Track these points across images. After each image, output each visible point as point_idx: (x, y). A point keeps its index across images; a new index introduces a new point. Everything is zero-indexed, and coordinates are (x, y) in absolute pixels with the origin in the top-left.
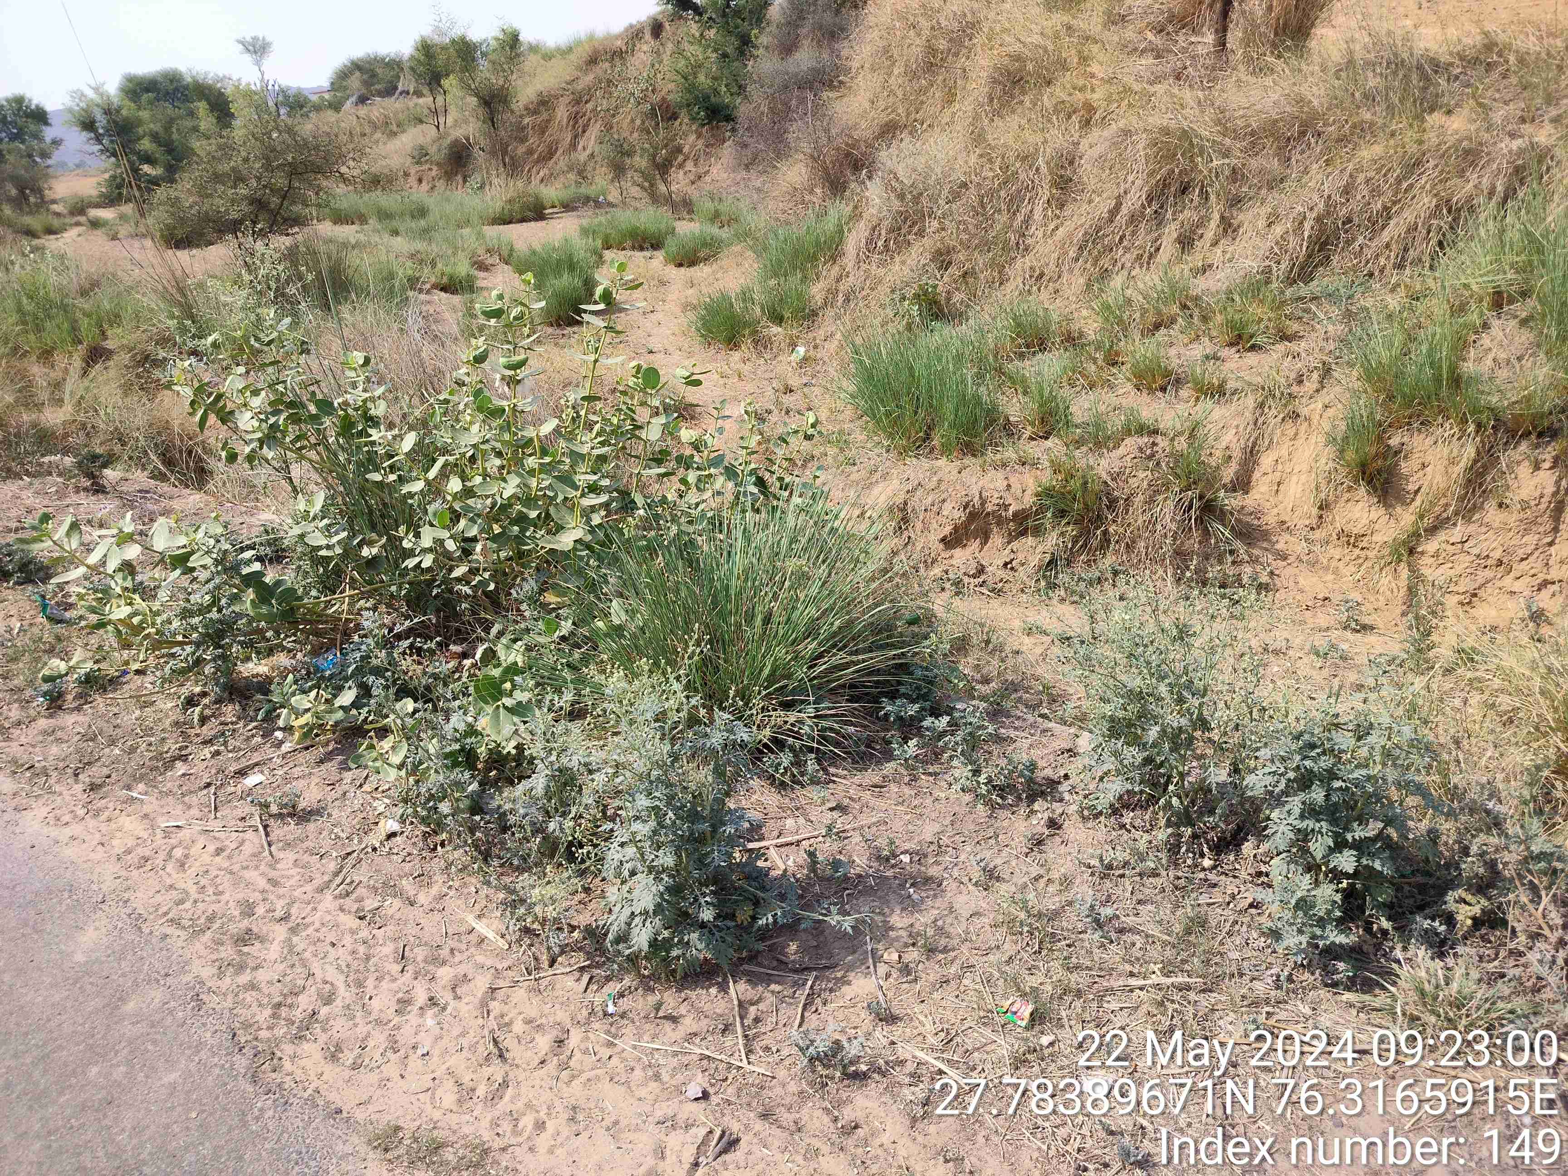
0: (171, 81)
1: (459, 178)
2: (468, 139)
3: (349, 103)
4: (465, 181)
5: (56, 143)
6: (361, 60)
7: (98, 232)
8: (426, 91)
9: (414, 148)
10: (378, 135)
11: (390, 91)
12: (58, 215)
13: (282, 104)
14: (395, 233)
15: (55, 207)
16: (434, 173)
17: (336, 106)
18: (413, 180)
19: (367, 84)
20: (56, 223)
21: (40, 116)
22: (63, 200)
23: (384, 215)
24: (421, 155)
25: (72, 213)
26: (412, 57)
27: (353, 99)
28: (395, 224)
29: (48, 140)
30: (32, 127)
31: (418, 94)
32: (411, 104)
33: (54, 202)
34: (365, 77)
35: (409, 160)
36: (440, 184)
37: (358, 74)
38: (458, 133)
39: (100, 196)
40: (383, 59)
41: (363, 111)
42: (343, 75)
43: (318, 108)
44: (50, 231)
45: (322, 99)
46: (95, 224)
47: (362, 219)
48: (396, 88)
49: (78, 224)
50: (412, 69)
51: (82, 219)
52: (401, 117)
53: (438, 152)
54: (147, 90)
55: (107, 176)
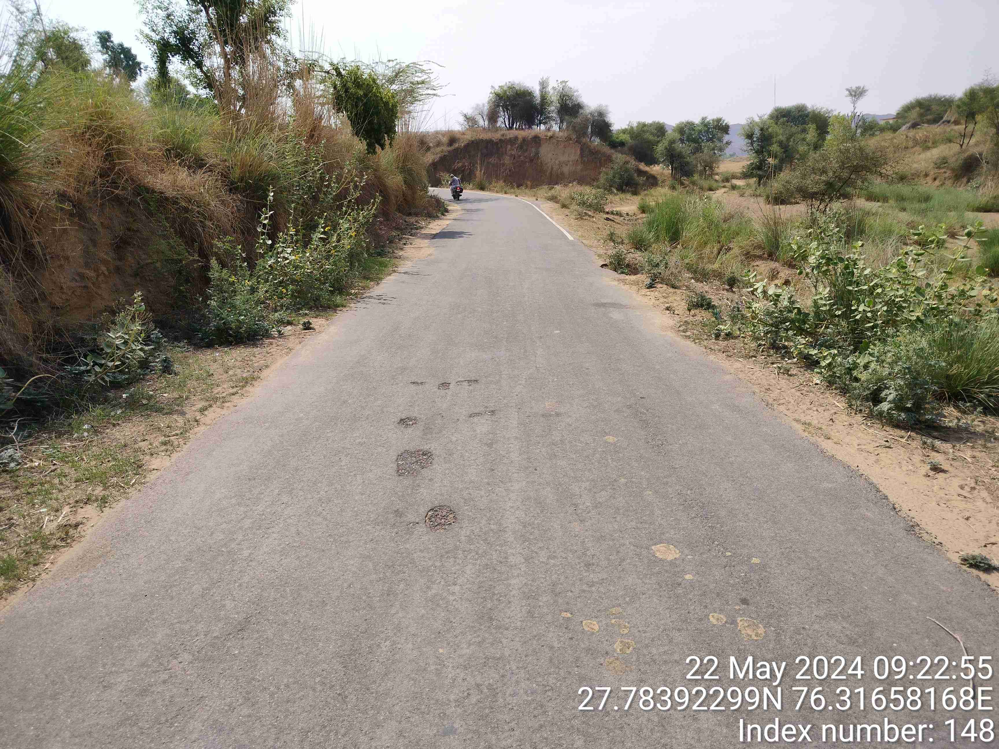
0: (799, 111)
1: (965, 180)
2: (981, 154)
3: (904, 128)
4: (968, 181)
5: (728, 143)
6: (924, 99)
7: (735, 192)
8: (963, 121)
9: (938, 158)
10: (917, 148)
11: (936, 120)
12: (716, 181)
13: (860, 127)
14: (904, 210)
15: (717, 177)
16: (947, 175)
17: (894, 129)
18: (929, 179)
19: (921, 115)
20: (715, 185)
21: (725, 129)
22: (721, 173)
23: (901, 198)
24: (942, 163)
25: (723, 181)
26: (960, 99)
27: (908, 125)
28: (906, 204)
29: (725, 142)
30: (719, 135)
31: (956, 123)
32: (948, 130)
33: (717, 174)
34: (922, 111)
35: (932, 165)
36: (949, 183)
37: (918, 109)
38: (975, 151)
39: (741, 174)
40: (940, 99)
41: (911, 133)
42: (908, 109)
43: (882, 130)
44: (711, 189)
45: (887, 123)
46: (734, 187)
47: (885, 199)
48: (942, 118)
49: (724, 187)
50: (958, 107)
51: (727, 184)
52: (937, 138)
53: (955, 162)
54: (784, 116)
55: (749, 163)
